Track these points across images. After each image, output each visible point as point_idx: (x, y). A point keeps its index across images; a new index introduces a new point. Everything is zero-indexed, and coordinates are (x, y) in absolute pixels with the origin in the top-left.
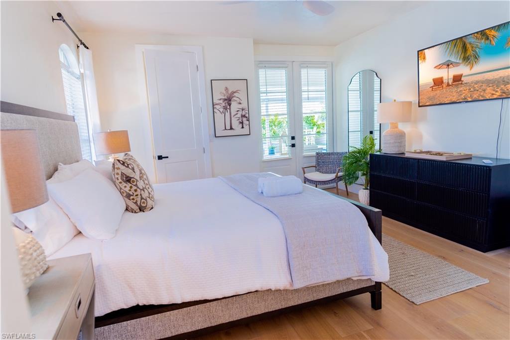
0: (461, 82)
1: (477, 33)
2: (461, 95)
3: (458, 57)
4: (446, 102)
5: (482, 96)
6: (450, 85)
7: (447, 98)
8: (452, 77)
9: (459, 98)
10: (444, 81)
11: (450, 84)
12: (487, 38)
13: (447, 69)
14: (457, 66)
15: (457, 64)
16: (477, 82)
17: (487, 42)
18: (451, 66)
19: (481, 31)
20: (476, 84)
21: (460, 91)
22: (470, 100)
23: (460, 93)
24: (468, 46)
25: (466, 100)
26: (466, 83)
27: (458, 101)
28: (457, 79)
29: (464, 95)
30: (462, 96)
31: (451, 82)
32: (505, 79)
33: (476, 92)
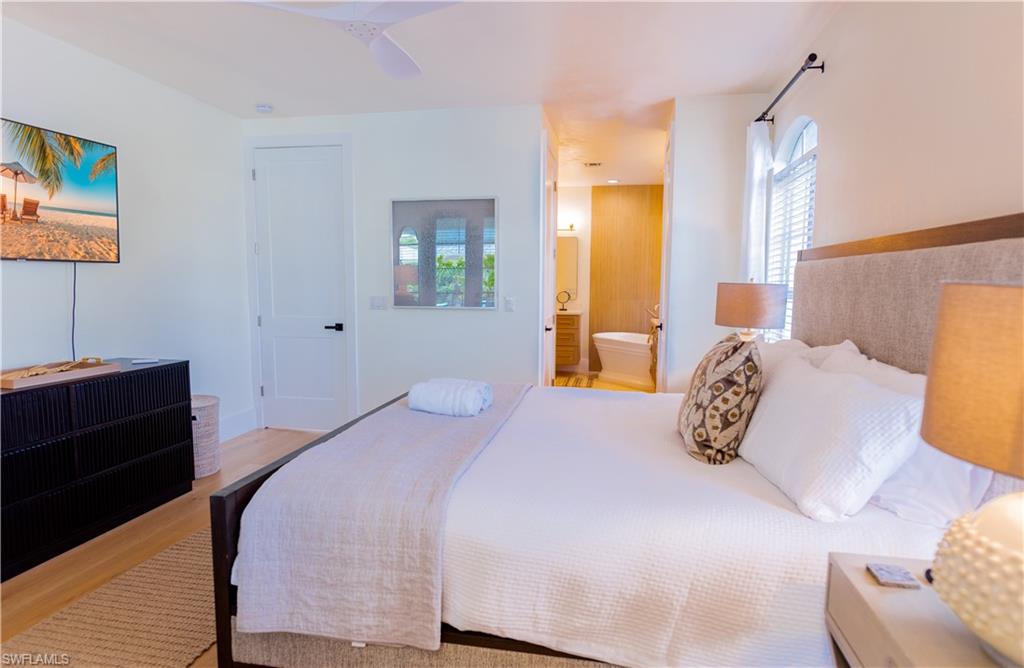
0: (35, 218)
1: (61, 134)
2: (36, 244)
3: (32, 164)
4: (9, 256)
5: (64, 255)
6: (18, 220)
7: (10, 245)
8: (22, 202)
9: (32, 250)
10: (8, 206)
11: (19, 216)
12: (72, 153)
13: (13, 181)
14: (32, 182)
15: (30, 179)
16: (58, 226)
17: (72, 158)
18: (20, 176)
19: (66, 136)
20: (57, 228)
21: (33, 236)
22: (48, 257)
23: (34, 241)
24: (48, 150)
25: (42, 257)
26: (42, 222)
27: (30, 257)
28: (30, 208)
29: (40, 245)
30: (37, 247)
31: (19, 211)
32: (89, 231)
33: (56, 244)
